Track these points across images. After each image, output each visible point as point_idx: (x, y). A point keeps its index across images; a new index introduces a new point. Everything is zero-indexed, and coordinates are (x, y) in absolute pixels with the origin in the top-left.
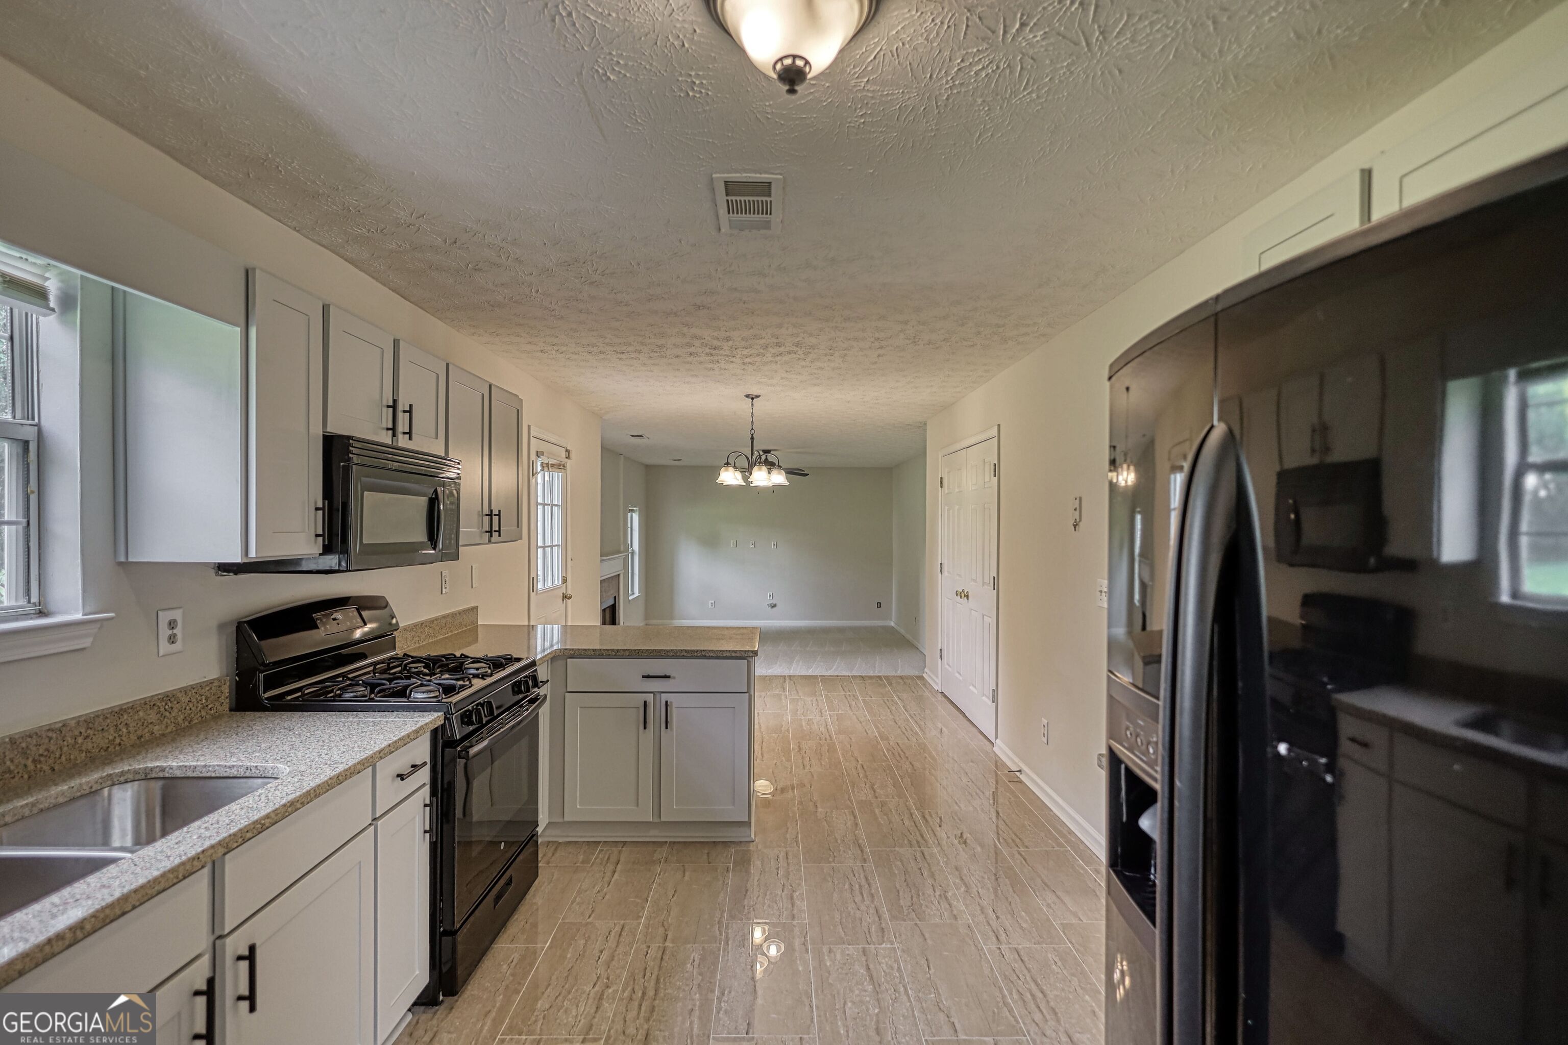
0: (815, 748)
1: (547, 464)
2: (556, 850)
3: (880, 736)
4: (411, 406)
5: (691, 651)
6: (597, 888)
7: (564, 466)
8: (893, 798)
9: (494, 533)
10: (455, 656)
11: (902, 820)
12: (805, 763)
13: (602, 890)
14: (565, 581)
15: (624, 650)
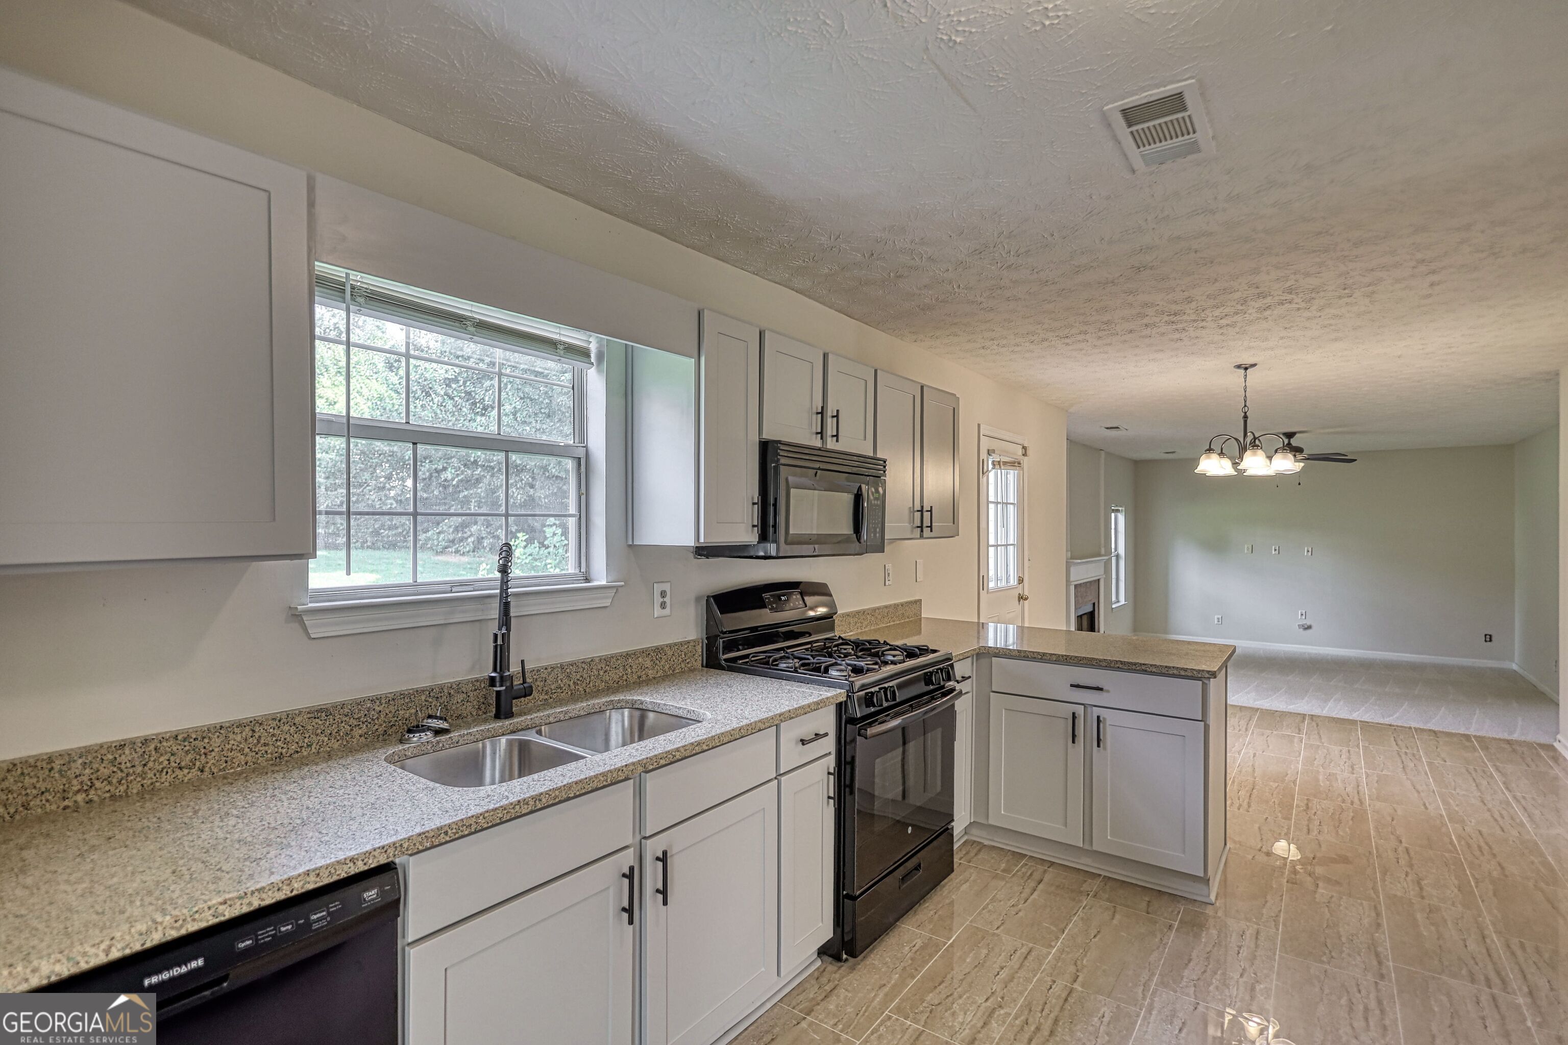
0: (1331, 811)
1: (999, 462)
2: (980, 850)
3: (1448, 816)
4: (838, 411)
5: (1128, 663)
6: (1012, 902)
7: (1019, 463)
8: (1453, 904)
9: (925, 529)
10: (879, 642)
11: (1464, 940)
12: (1311, 826)
13: (1017, 905)
14: (1021, 581)
15: (1051, 655)
